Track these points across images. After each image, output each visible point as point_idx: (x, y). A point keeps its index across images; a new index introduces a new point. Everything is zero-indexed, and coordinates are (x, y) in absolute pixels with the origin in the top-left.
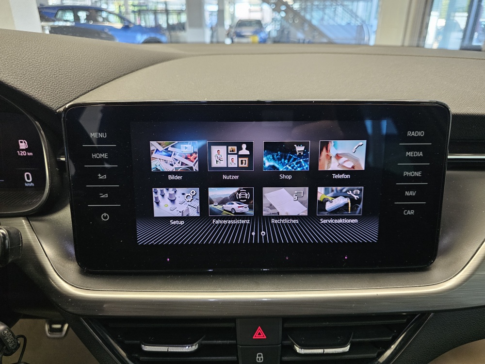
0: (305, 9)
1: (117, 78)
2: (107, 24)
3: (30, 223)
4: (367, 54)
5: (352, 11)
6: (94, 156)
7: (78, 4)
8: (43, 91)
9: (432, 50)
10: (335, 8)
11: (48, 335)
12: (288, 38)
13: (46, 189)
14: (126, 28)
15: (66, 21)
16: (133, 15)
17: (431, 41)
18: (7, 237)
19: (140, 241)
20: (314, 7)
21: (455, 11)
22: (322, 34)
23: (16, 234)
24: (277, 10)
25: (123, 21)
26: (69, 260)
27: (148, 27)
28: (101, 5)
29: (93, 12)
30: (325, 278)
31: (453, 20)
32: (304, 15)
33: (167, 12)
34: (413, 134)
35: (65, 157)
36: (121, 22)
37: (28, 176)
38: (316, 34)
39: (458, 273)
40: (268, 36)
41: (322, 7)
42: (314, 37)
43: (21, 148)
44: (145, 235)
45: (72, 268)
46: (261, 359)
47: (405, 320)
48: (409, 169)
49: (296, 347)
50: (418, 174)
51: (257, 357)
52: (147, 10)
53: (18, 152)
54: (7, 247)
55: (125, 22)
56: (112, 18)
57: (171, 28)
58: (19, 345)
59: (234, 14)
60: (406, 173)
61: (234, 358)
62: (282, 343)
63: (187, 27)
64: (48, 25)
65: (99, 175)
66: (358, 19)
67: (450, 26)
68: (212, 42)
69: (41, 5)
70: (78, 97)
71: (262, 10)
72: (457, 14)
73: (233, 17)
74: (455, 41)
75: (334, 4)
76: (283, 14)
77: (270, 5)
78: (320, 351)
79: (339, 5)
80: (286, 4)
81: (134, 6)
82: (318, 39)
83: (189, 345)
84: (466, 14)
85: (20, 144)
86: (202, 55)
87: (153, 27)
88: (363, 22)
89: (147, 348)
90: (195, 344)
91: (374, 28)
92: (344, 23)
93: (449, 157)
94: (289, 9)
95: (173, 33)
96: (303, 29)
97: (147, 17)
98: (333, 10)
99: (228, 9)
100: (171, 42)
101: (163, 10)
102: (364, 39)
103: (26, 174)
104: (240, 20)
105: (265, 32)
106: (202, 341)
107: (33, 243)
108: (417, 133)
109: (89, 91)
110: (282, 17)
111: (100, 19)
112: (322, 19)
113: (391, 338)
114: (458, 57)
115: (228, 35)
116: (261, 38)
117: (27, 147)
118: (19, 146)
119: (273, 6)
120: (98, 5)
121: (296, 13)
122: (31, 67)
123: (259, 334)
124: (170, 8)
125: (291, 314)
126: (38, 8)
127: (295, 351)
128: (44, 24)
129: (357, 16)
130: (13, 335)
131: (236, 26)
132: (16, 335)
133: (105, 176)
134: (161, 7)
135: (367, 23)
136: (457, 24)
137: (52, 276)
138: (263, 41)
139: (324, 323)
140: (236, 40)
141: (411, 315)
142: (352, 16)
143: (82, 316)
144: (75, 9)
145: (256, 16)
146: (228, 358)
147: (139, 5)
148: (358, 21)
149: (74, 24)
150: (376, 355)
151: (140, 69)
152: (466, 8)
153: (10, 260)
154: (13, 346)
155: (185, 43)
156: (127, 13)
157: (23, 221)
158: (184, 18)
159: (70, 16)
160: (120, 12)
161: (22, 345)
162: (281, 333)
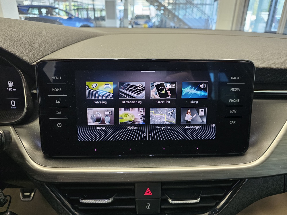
0: (175, 9)
1: (67, 46)
2: (58, 16)
3: (15, 129)
4: (210, 34)
5: (202, 10)
6: (54, 90)
7: (41, 4)
8: (24, 53)
9: (248, 33)
10: (193, 9)
11: (22, 199)
12: (165, 25)
13: (25, 109)
14: (70, 18)
15: (34, 14)
16: (74, 11)
17: (247, 28)
18: (3, 135)
19: (80, 139)
20: (180, 8)
21: (262, 11)
22: (185, 24)
23: (8, 134)
24: (158, 9)
25: (68, 14)
26: (38, 150)
27: (83, 18)
28: (55, 5)
29: (50, 9)
30: (186, 160)
31: (260, 16)
32: (175, 12)
33: (94, 10)
34: (234, 78)
35: (37, 91)
36: (67, 15)
37: (13, 102)
38: (181, 23)
39: (261, 157)
40: (153, 25)
41: (185, 8)
42: (180, 25)
43: (9, 86)
44: (82, 135)
45: (40, 154)
46: (149, 207)
47: (231, 184)
48: (232, 98)
49: (169, 200)
50: (237, 101)
51: (147, 206)
52: (83, 9)
53: (8, 88)
54: (3, 141)
55: (69, 15)
56: (62, 13)
57: (97, 19)
58: (7, 201)
59: (133, 11)
60: (231, 100)
61: (134, 207)
62: (161, 198)
63: (106, 18)
64: (23, 16)
65: (56, 101)
66: (206, 15)
67: (258, 20)
68: (120, 27)
69: (19, 5)
70: (44, 57)
71: (150, 9)
72: (263, 13)
73: (133, 13)
74: (261, 28)
75: (192, 6)
76: (162, 12)
77: (155, 7)
78: (183, 202)
79: (194, 7)
80: (164, 6)
81: (75, 6)
82: (182, 26)
83: (108, 199)
84: (268, 13)
85: (9, 84)
86: (115, 34)
87: (86, 18)
88: (209, 17)
89: (83, 201)
90: (111, 199)
91: (215, 21)
92: (197, 18)
93: (254, 92)
94: (166, 9)
95: (98, 22)
96: (174, 21)
97: (82, 12)
98: (191, 10)
99: (130, 9)
100: (96, 27)
101: (92, 9)
102: (209, 27)
103: (12, 101)
104: (137, 15)
105: (152, 22)
106: (115, 197)
107: (17, 141)
108: (236, 78)
109: (50, 54)
110: (162, 14)
111: (54, 13)
112: (185, 15)
113: (223, 194)
114: (261, 36)
115: (130, 23)
116: (149, 25)
117: (13, 86)
118: (8, 85)
119: (156, 7)
120: (53, 5)
121: (170, 12)
122: (17, 39)
123: (148, 192)
124: (96, 7)
125: (166, 180)
126: (18, 6)
127: (169, 202)
128: (21, 15)
129: (205, 14)
130: (4, 195)
131: (135, 18)
132: (5, 195)
133: (60, 101)
134: (91, 7)
135: (211, 17)
136: (262, 19)
137: (27, 159)
138: (151, 27)
139: (185, 186)
140: (135, 26)
141: (235, 181)
142: (202, 13)
143: (45, 182)
144: (39, 8)
145: (146, 13)
146: (130, 207)
147: (78, 6)
148: (205, 16)
149: (39, 16)
150: (214, 204)
151: (80, 41)
152: (268, 10)
153: (4, 149)
154: (3, 201)
155: (105, 27)
156: (70, 10)
157: (11, 128)
158: (104, 13)
159: (36, 11)
160: (66, 9)
161: (9, 201)
162: (160, 191)
